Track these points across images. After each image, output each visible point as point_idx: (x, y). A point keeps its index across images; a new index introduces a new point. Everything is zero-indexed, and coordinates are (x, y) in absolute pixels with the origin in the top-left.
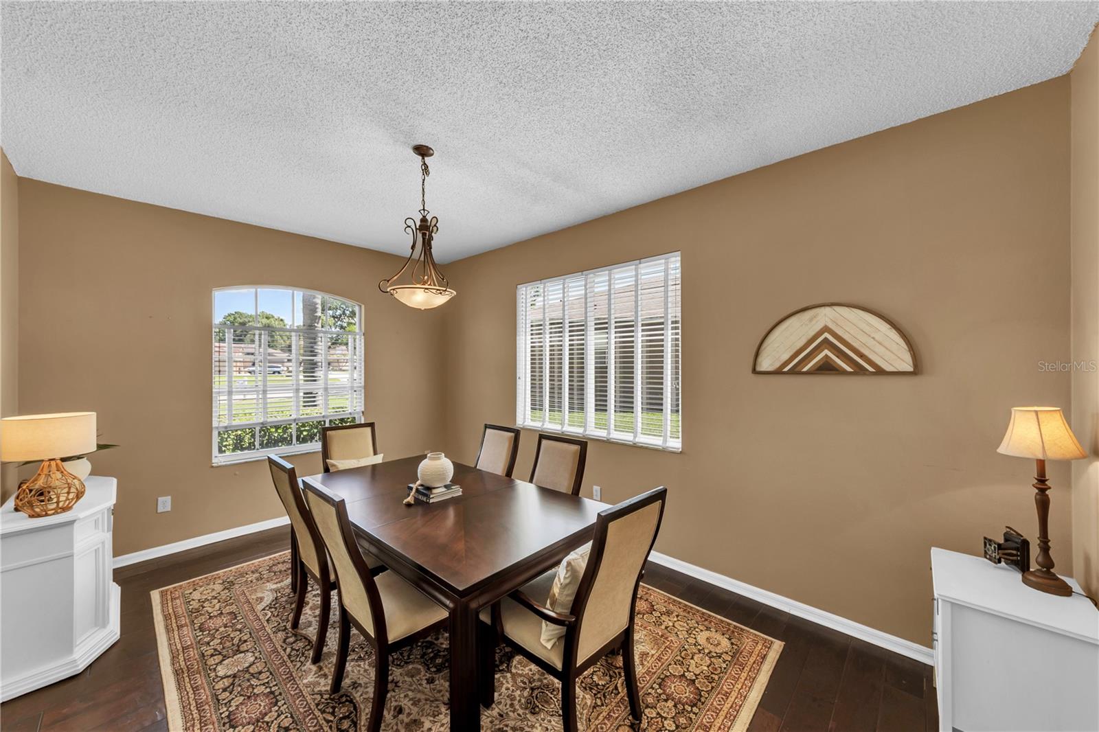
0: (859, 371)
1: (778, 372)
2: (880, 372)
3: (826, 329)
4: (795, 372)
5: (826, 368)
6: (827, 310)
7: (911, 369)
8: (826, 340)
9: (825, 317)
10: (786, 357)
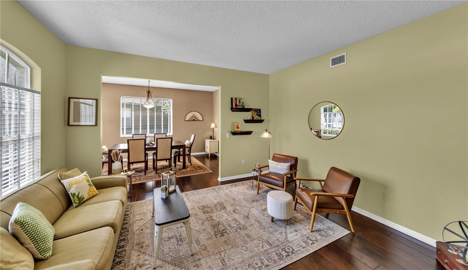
0: (197, 120)
1: (188, 121)
2: (199, 120)
3: (194, 115)
4: (190, 121)
5: (194, 120)
6: (194, 112)
7: (202, 120)
8: (194, 116)
9: (194, 113)
10: (189, 118)
